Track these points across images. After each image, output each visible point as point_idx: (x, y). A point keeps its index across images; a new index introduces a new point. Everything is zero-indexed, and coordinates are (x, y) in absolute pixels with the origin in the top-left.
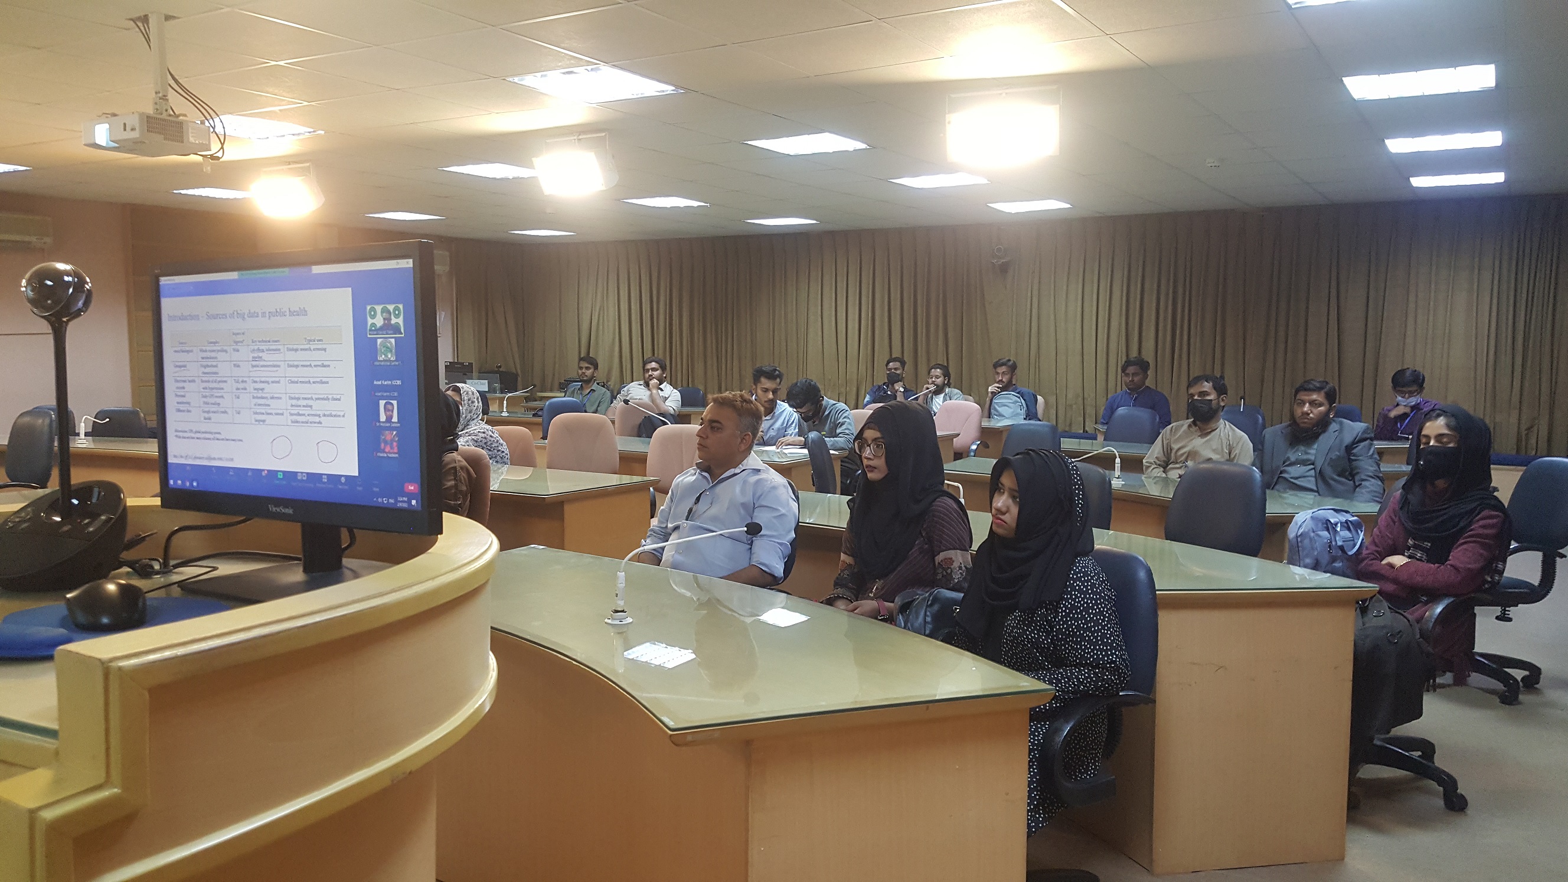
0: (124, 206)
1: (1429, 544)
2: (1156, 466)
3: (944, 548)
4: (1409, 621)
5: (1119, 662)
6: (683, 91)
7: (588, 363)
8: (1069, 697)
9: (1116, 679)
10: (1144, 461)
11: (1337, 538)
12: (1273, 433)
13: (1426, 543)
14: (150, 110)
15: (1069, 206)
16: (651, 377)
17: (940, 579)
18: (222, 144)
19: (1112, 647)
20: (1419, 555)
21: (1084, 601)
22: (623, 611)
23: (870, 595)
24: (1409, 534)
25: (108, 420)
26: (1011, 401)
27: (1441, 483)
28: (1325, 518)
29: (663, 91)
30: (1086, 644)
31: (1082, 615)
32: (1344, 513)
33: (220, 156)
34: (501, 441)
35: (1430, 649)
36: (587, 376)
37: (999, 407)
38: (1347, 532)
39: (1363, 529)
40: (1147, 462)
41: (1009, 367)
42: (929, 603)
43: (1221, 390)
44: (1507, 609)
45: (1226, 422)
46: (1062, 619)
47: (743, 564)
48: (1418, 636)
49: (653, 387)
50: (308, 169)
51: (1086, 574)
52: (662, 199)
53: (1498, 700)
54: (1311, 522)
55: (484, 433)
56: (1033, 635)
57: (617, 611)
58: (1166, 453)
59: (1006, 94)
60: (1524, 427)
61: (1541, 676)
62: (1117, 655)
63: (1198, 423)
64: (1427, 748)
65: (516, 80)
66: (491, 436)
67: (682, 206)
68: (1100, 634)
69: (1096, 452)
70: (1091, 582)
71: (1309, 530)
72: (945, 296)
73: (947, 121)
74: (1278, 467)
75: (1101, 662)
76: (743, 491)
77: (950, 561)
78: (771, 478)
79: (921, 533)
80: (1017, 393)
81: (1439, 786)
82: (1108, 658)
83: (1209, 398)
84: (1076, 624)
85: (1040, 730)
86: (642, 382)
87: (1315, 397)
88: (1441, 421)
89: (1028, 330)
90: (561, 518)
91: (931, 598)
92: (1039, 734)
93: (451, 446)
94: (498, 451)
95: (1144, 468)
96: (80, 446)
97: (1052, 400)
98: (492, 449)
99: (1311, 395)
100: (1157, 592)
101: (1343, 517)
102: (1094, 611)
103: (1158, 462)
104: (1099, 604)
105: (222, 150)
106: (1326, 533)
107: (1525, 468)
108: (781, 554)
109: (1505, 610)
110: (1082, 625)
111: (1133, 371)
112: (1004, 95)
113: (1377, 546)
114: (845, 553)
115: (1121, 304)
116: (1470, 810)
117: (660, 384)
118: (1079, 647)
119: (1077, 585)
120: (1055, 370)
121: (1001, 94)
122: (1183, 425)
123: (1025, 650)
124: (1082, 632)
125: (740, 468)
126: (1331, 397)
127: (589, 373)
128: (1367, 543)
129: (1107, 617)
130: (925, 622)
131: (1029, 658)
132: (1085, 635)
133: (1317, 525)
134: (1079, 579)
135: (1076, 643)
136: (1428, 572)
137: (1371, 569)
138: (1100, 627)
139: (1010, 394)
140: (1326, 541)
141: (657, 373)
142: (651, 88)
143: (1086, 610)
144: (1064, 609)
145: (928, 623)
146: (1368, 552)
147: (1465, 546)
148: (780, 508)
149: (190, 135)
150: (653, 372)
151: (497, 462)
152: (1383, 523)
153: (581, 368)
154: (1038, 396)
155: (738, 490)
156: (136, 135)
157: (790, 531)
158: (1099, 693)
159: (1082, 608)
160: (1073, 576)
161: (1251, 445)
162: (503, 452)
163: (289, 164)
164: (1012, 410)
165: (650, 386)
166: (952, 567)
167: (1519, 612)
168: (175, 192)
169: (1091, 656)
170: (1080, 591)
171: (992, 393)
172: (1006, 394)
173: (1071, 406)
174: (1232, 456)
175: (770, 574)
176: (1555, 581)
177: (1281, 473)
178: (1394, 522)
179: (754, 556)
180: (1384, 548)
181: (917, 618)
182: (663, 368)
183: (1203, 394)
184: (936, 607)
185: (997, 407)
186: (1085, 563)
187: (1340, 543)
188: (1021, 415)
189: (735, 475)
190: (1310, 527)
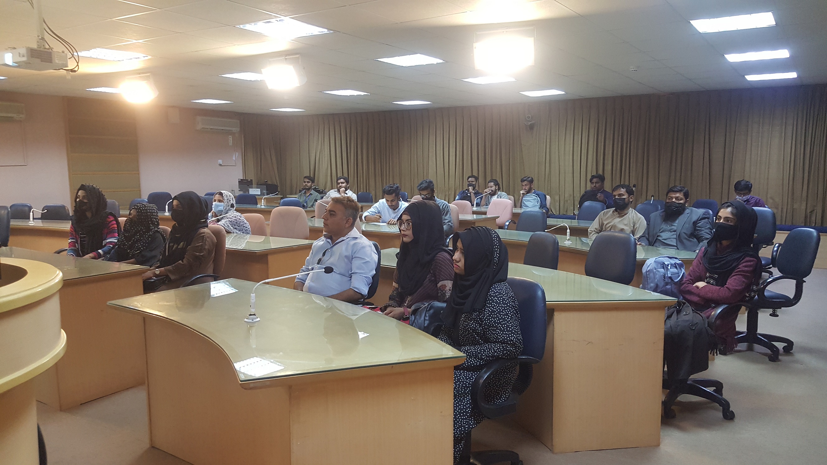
0: (63, 97)
1: (717, 276)
2: (595, 233)
3: (441, 279)
4: (702, 317)
5: (515, 340)
6: (332, 32)
7: (309, 180)
8: (489, 359)
9: (513, 349)
10: (589, 230)
11: (668, 273)
12: (656, 215)
13: (715, 275)
14: (35, 46)
15: (564, 93)
16: (341, 187)
17: (440, 296)
18: (78, 63)
19: (512, 333)
20: (712, 282)
21: (498, 308)
22: (254, 315)
23: (405, 304)
24: (707, 270)
25: (46, 211)
26: (532, 199)
27: (725, 243)
28: (662, 262)
29: (322, 32)
30: (499, 331)
31: (497, 315)
32: (675, 259)
33: (76, 70)
34: (246, 221)
35: (712, 333)
36: (308, 186)
37: (526, 202)
38: (675, 269)
39: (684, 268)
40: (590, 231)
41: (529, 181)
42: (428, 309)
43: (630, 192)
44: (776, 310)
45: (633, 210)
46: (487, 318)
47: (346, 288)
48: (707, 325)
49: (342, 192)
50: (148, 77)
51: (500, 293)
52: (344, 91)
53: (768, 359)
54: (654, 264)
55: (235, 217)
56: (473, 326)
57: (251, 315)
58: (600, 225)
59: (506, 31)
60: (808, 211)
61: (794, 346)
62: (514, 337)
63: (618, 210)
64: (719, 386)
65: (241, 26)
66: (239, 219)
67: (356, 95)
68: (506, 326)
69: (560, 226)
70: (502, 298)
71: (653, 268)
72: (500, 142)
73: (474, 47)
74: (657, 233)
75: (506, 341)
76: (346, 249)
77: (445, 286)
78: (362, 242)
79: (430, 271)
80: (536, 194)
81: (720, 406)
82: (510, 339)
83: (624, 197)
84: (494, 320)
85: (473, 376)
86: (336, 190)
87: (678, 195)
88: (729, 209)
89: (544, 160)
90: (267, 263)
91: (429, 307)
92: (473, 378)
93: (203, 225)
94: (244, 227)
95: (589, 233)
96: (30, 225)
97: (557, 198)
98: (240, 226)
99: (677, 194)
100: (547, 303)
101: (673, 261)
102: (503, 314)
103: (596, 231)
104: (506, 309)
105: (77, 67)
106: (663, 270)
107: (789, 232)
108: (366, 283)
109: (775, 311)
110: (497, 321)
111: (595, 181)
112: (505, 32)
113: (691, 276)
114: (395, 282)
115: (594, 146)
116: (736, 420)
117: (346, 191)
118: (495, 332)
119: (495, 299)
120: (558, 182)
121: (504, 32)
122: (610, 211)
123: (470, 334)
124: (497, 324)
125: (346, 237)
126: (686, 195)
127: (309, 184)
128: (686, 274)
129: (510, 317)
130: (425, 320)
131: (472, 338)
132: (498, 326)
133: (658, 266)
134: (496, 296)
135: (494, 330)
136: (716, 291)
137: (687, 289)
138: (506, 322)
139: (532, 195)
140: (662, 274)
141: (344, 185)
142: (316, 30)
143: (499, 313)
144: (488, 312)
145: (426, 320)
146: (686, 279)
147: (734, 277)
148: (366, 258)
149: (56, 59)
150: (342, 184)
151: (243, 233)
152: (695, 264)
153: (305, 182)
154: (547, 196)
155: (344, 248)
156: (24, 59)
157: (372, 270)
158: (505, 357)
159: (497, 312)
160: (493, 295)
161: (646, 222)
162: (246, 227)
163: (140, 74)
164: (533, 203)
165: (340, 192)
166: (446, 289)
167: (783, 312)
168: (87, 89)
169: (501, 338)
170: (496, 303)
171: (523, 194)
172: (530, 195)
173: (567, 201)
174: (635, 227)
175: (359, 293)
176: (802, 295)
177: (657, 237)
178: (701, 264)
179: (352, 283)
180: (694, 278)
181: (420, 317)
182: (347, 182)
183: (620, 195)
184: (431, 311)
185: (524, 202)
186: (502, 287)
187: (669, 275)
188: (537, 206)
189: (343, 240)
190: (653, 266)
